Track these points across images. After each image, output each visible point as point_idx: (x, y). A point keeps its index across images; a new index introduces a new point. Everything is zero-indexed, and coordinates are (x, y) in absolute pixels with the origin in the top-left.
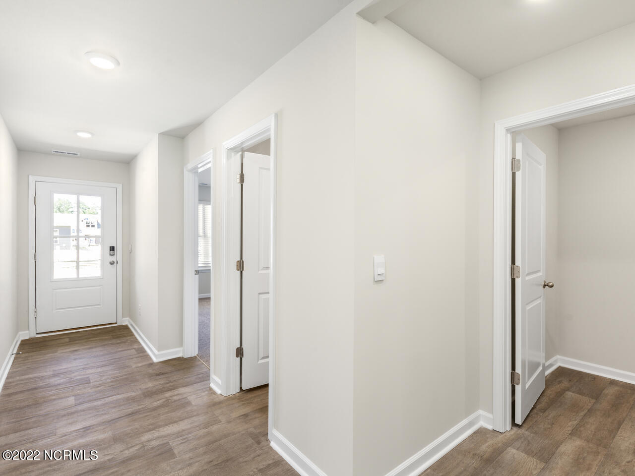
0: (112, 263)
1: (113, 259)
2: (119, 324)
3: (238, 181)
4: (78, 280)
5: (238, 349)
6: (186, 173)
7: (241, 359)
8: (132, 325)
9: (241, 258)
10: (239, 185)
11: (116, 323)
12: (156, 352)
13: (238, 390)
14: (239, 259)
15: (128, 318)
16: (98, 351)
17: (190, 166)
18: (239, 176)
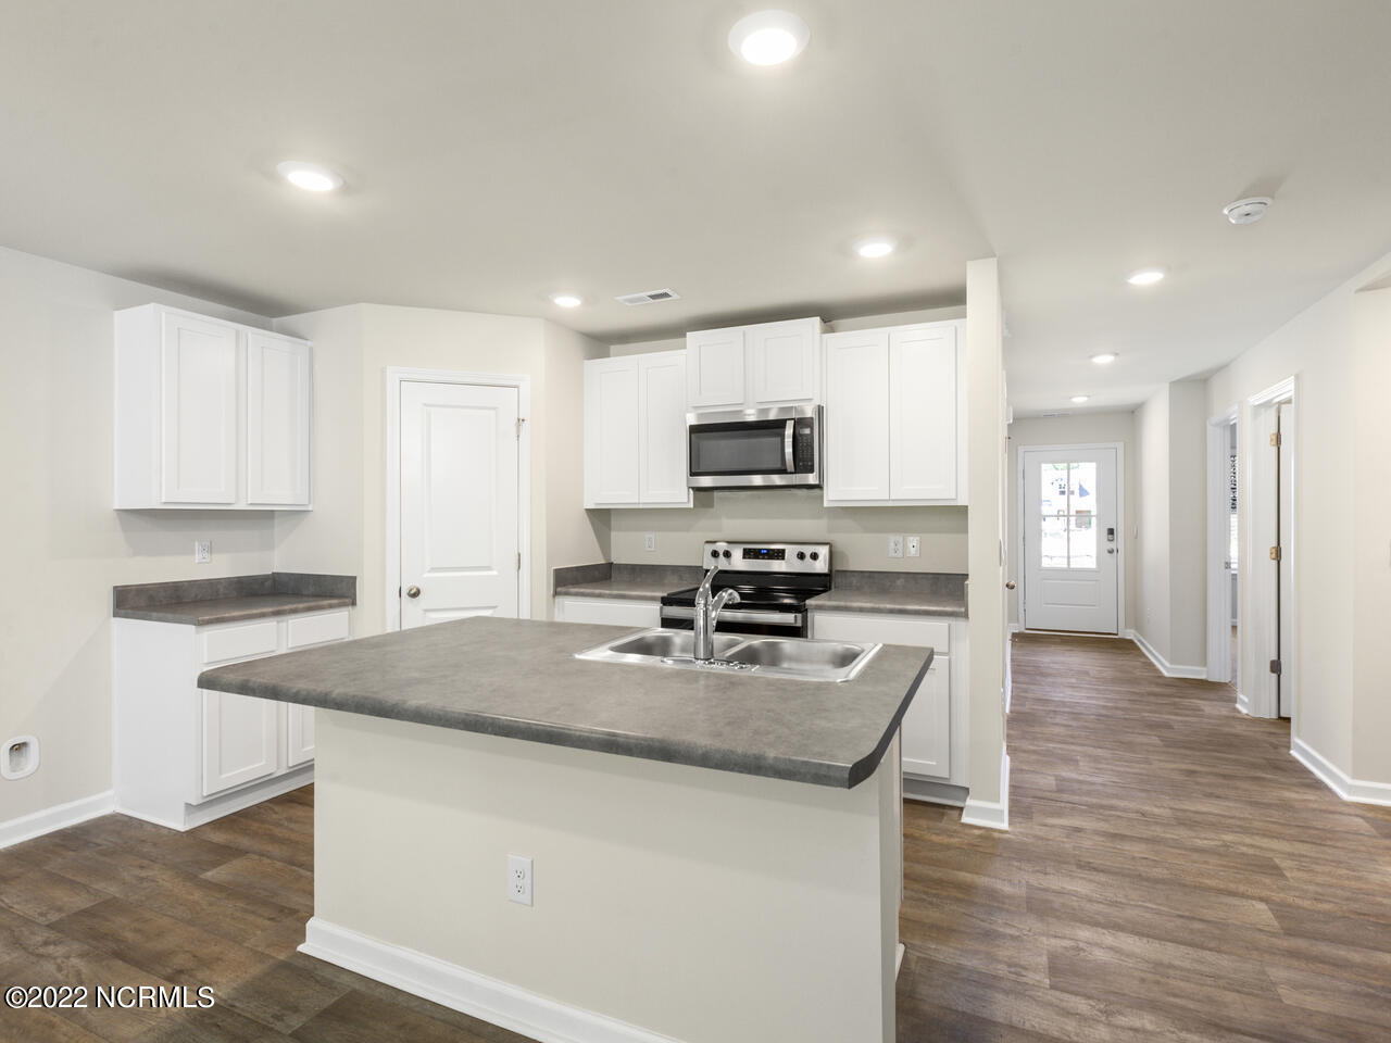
0: (1111, 552)
1: (1112, 545)
2: (1120, 636)
3: (1274, 442)
4: (1069, 570)
5: (1273, 662)
6: (1209, 427)
7: (1279, 676)
8: (1139, 641)
9: (1279, 544)
10: (1275, 449)
11: (1116, 634)
12: (1167, 664)
13: (1274, 716)
14: (1275, 544)
15: (1133, 631)
16: (1096, 655)
17: (1215, 418)
18: (1274, 438)
